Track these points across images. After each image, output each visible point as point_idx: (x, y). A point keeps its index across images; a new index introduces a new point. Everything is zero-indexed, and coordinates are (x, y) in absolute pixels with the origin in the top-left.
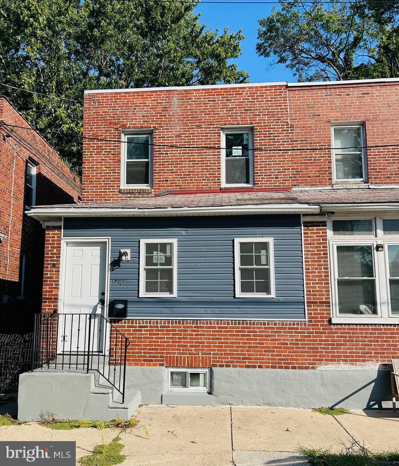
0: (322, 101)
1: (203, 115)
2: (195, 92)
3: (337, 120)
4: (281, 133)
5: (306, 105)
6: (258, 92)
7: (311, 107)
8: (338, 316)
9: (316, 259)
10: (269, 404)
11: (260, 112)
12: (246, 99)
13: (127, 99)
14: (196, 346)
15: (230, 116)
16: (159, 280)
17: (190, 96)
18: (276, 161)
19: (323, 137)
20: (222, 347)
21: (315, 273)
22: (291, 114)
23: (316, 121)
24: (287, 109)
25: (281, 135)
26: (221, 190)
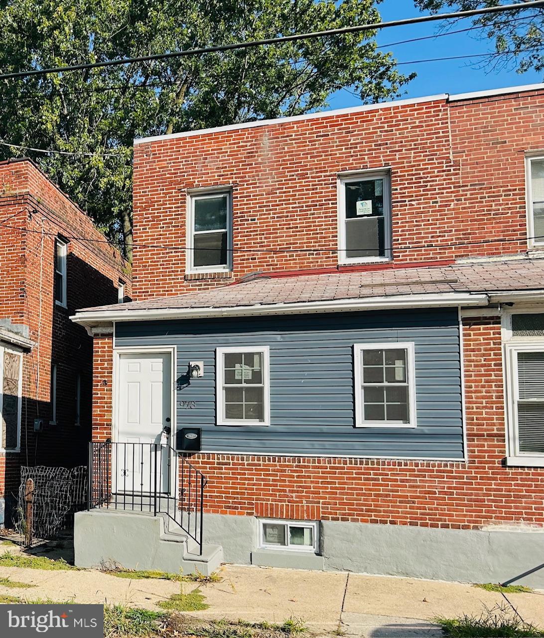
0: (509, 118)
1: (309, 159)
2: (295, 125)
3: (537, 147)
4: (437, 176)
5: (482, 128)
6: (399, 115)
7: (490, 131)
8: (517, 455)
9: (483, 373)
10: (407, 575)
11: (401, 146)
12: (379, 128)
13: (194, 145)
14: (298, 492)
15: (352, 156)
16: (244, 403)
17: (288, 132)
18: (429, 220)
19: (511, 177)
20: (336, 493)
21: (481, 392)
22: (455, 144)
23: (498, 152)
24: (448, 136)
25: (438, 179)
26: (338, 268)
